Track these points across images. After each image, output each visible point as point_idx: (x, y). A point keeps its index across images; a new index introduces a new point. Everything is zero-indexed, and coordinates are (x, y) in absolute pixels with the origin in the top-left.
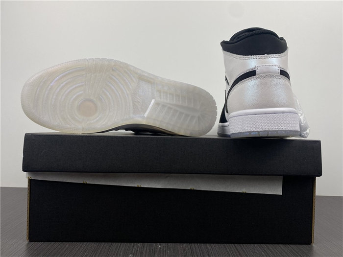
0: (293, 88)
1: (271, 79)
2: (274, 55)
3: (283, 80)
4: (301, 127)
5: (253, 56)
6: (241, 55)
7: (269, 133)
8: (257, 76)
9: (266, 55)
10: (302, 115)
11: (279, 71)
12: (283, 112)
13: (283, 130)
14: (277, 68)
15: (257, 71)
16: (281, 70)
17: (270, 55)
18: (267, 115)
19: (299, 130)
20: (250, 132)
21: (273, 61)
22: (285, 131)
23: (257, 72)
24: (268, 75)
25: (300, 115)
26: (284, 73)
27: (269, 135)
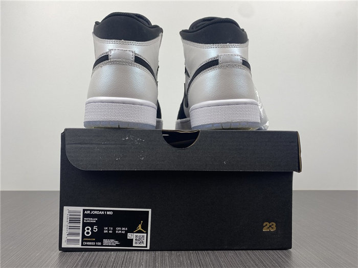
0: (254, 78)
1: (233, 69)
2: (236, 44)
3: (244, 71)
4: (261, 118)
5: (215, 45)
6: (202, 43)
7: (232, 124)
8: (219, 65)
9: (228, 44)
10: (261, 108)
11: (242, 61)
12: (245, 103)
13: (245, 122)
14: (239, 57)
15: (220, 60)
16: (243, 60)
17: (232, 44)
18: (230, 106)
19: (259, 121)
20: (213, 124)
21: (235, 51)
22: (248, 122)
23: (219, 62)
24: (231, 64)
25: (260, 107)
26: (245, 63)
27: (231, 127)
